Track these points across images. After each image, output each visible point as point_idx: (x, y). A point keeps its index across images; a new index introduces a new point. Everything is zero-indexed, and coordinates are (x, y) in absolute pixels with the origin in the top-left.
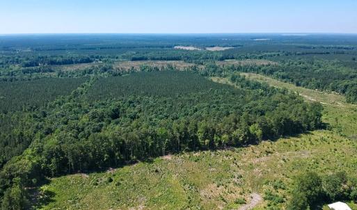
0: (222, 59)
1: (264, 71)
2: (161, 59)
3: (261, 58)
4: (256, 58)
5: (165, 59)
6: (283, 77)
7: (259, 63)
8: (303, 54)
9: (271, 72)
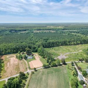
0: (63, 30)
1: (76, 32)
2: (45, 30)
3: (74, 29)
4: (73, 29)
5: (46, 30)
6: (82, 34)
7: (74, 31)
8: (87, 28)
9: (78, 33)
